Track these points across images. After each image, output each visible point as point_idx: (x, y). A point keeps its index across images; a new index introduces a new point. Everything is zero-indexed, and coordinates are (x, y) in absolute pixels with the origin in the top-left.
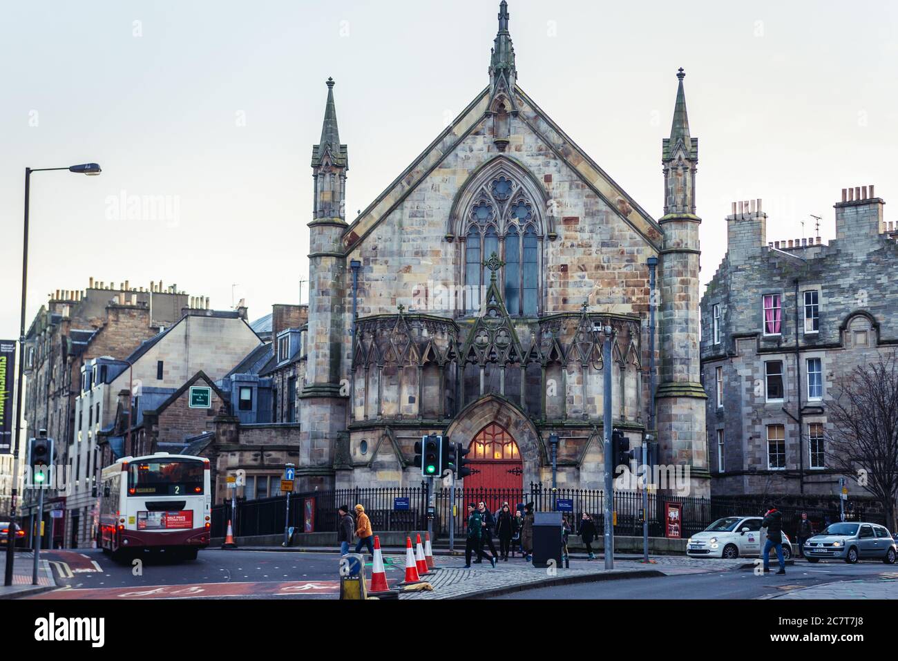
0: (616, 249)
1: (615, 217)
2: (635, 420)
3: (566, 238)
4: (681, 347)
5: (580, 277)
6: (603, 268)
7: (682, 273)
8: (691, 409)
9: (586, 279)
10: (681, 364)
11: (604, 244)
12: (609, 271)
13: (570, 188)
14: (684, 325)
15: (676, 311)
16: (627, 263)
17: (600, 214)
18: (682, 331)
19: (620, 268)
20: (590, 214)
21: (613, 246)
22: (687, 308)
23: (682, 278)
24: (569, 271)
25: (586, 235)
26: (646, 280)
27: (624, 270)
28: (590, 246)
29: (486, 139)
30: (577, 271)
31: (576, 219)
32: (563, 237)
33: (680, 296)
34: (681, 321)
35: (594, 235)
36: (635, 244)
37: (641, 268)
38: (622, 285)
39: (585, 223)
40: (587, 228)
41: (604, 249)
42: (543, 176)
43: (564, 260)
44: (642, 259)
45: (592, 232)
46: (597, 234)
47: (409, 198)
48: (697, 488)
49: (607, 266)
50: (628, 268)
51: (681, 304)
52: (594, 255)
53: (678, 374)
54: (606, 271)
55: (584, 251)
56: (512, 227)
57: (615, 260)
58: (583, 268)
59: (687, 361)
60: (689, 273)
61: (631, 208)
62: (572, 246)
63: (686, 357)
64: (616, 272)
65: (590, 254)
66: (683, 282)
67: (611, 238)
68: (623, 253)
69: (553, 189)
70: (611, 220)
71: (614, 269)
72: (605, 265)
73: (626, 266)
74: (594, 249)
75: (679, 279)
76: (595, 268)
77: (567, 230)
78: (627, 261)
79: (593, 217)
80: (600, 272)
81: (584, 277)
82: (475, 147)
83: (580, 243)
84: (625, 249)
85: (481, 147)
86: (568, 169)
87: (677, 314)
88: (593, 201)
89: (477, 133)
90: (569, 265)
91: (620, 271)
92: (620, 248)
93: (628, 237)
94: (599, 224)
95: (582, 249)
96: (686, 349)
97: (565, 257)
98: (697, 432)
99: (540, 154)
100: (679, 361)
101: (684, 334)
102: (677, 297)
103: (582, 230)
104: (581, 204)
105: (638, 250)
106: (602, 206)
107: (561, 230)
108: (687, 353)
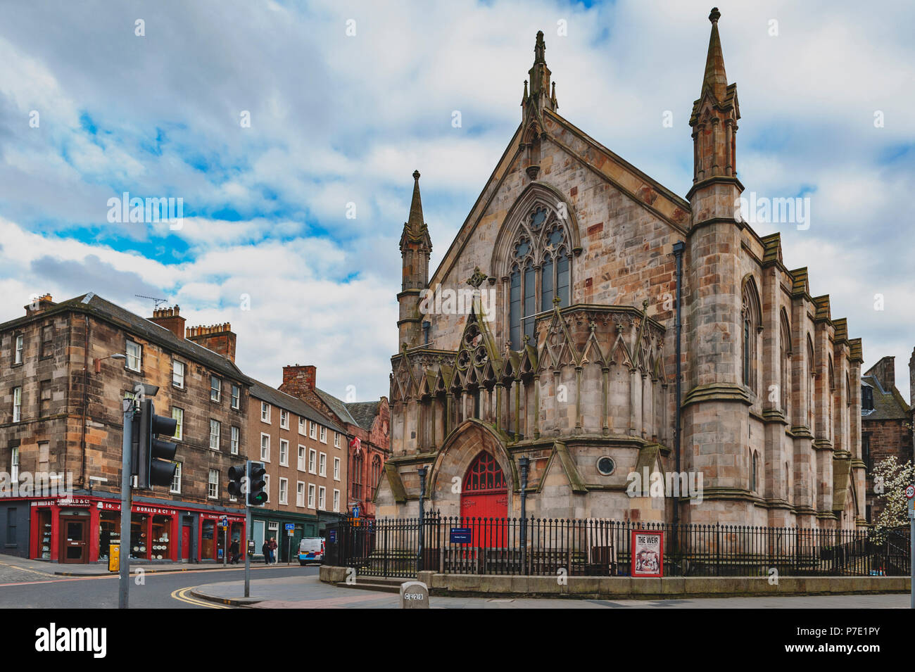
0: (640, 246)
1: (639, 210)
2: (625, 433)
3: (591, 249)
4: (707, 342)
5: (604, 287)
6: (627, 271)
7: (709, 250)
8: (716, 415)
9: (610, 288)
10: (707, 362)
11: (628, 244)
12: (633, 273)
13: (595, 194)
14: (711, 314)
15: (702, 298)
16: (651, 259)
17: (624, 211)
18: (709, 321)
19: (644, 267)
20: (614, 215)
21: (637, 243)
22: (715, 292)
23: (709, 256)
24: (594, 285)
25: (610, 240)
26: (672, 272)
27: (648, 267)
28: (614, 251)
29: (520, 174)
30: (601, 282)
31: (599, 226)
32: (588, 249)
33: (706, 279)
34: (707, 309)
35: (618, 237)
36: (661, 234)
37: (667, 260)
38: (646, 285)
39: (609, 228)
40: (611, 232)
41: (628, 250)
42: (569, 190)
43: (589, 273)
44: (667, 249)
45: (615, 234)
46: (621, 235)
47: (463, 253)
48: (722, 513)
49: (632, 268)
50: (653, 264)
51: (708, 288)
52: (618, 259)
53: (704, 375)
54: (630, 274)
55: (609, 258)
56: (547, 255)
57: (639, 259)
58: (607, 277)
59: (714, 357)
60: (717, 247)
61: (657, 193)
62: (597, 256)
63: (713, 353)
64: (640, 272)
65: (614, 260)
66: (709, 261)
67: (635, 235)
68: (647, 248)
69: (579, 200)
70: (634, 215)
71: (638, 269)
72: (629, 267)
73: (650, 262)
74: (617, 253)
75: (705, 258)
76: (619, 273)
77: (592, 240)
78: (652, 256)
79: (616, 218)
80: (624, 276)
81: (608, 286)
82: (512, 185)
83: (604, 250)
84: (650, 243)
85: (517, 182)
86: (593, 174)
87: (702, 303)
88: (616, 200)
89: (514, 171)
90: (594, 277)
91: (644, 270)
92: (644, 243)
93: (653, 228)
94: (623, 223)
95: (606, 256)
96: (713, 343)
97: (590, 270)
98: (727, 444)
99: (567, 169)
100: (704, 359)
101: (711, 325)
102: (703, 281)
103: (606, 236)
104: (605, 207)
105: (663, 240)
106: (626, 202)
107: (585, 242)
108: (714, 348)
